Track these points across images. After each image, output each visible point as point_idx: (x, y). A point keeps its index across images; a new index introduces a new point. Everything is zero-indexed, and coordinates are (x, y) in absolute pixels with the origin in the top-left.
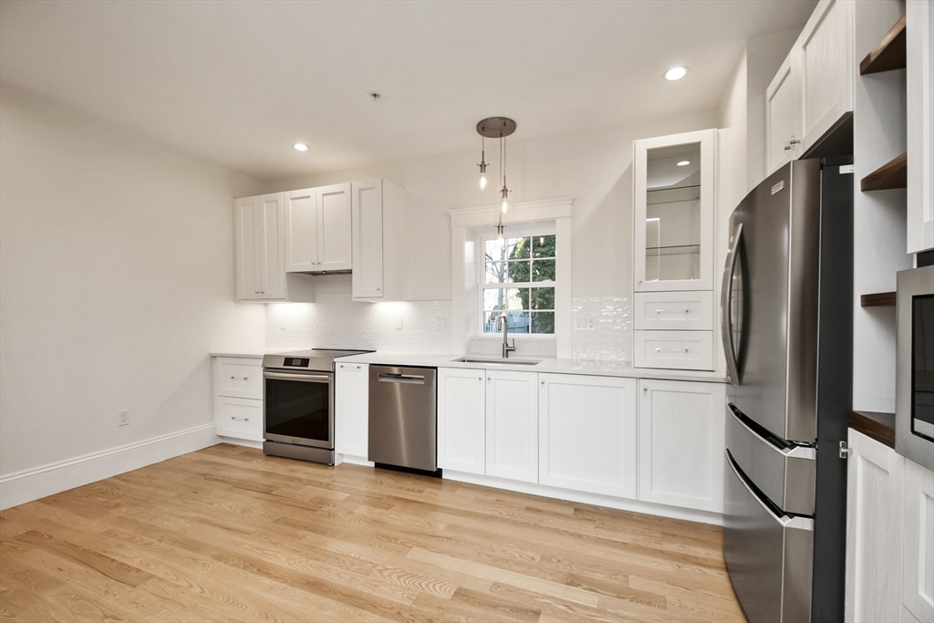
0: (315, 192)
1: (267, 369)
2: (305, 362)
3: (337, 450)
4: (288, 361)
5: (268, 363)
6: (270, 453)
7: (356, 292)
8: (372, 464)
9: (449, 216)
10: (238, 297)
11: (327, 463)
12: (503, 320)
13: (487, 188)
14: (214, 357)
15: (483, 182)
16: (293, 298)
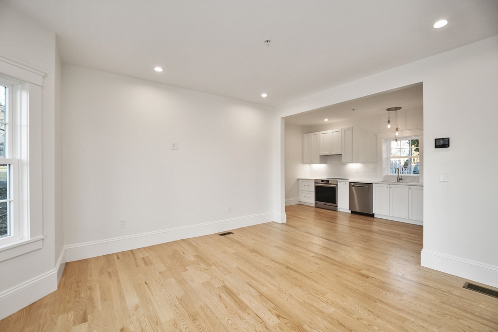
0: (330, 132)
1: (315, 183)
2: (328, 181)
3: (338, 207)
4: (322, 181)
5: (316, 181)
6: (317, 207)
7: (343, 162)
8: (350, 212)
9: (377, 136)
10: (304, 163)
11: (336, 210)
12: (397, 170)
13: (390, 128)
14: (298, 179)
15: (389, 126)
16: (321, 162)
